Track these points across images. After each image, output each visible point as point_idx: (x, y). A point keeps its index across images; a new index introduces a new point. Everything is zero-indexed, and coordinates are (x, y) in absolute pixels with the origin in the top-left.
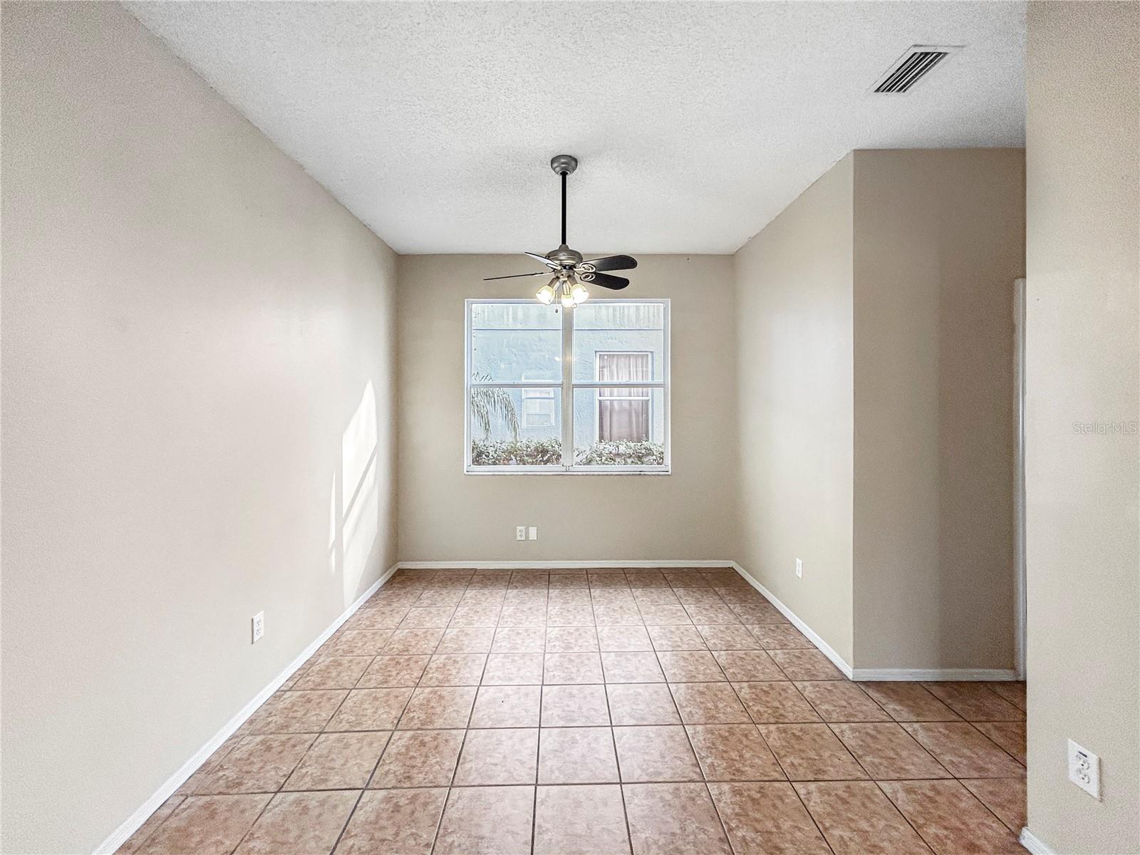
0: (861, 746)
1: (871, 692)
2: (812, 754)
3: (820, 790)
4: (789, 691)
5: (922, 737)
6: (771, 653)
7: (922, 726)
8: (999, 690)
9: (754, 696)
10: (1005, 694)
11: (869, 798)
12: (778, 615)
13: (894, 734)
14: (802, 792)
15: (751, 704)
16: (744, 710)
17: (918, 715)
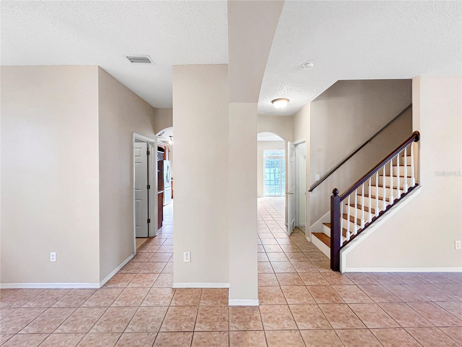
0: (126, 302)
1: (109, 286)
2: (118, 319)
3: (132, 324)
4: (84, 311)
5: (135, 285)
6: (54, 306)
7: (132, 283)
8: (134, 260)
9: (72, 326)
10: (136, 261)
11: (144, 312)
12: (35, 290)
13: (129, 291)
14: (130, 331)
15: (75, 329)
16: (75, 334)
17: (127, 281)
